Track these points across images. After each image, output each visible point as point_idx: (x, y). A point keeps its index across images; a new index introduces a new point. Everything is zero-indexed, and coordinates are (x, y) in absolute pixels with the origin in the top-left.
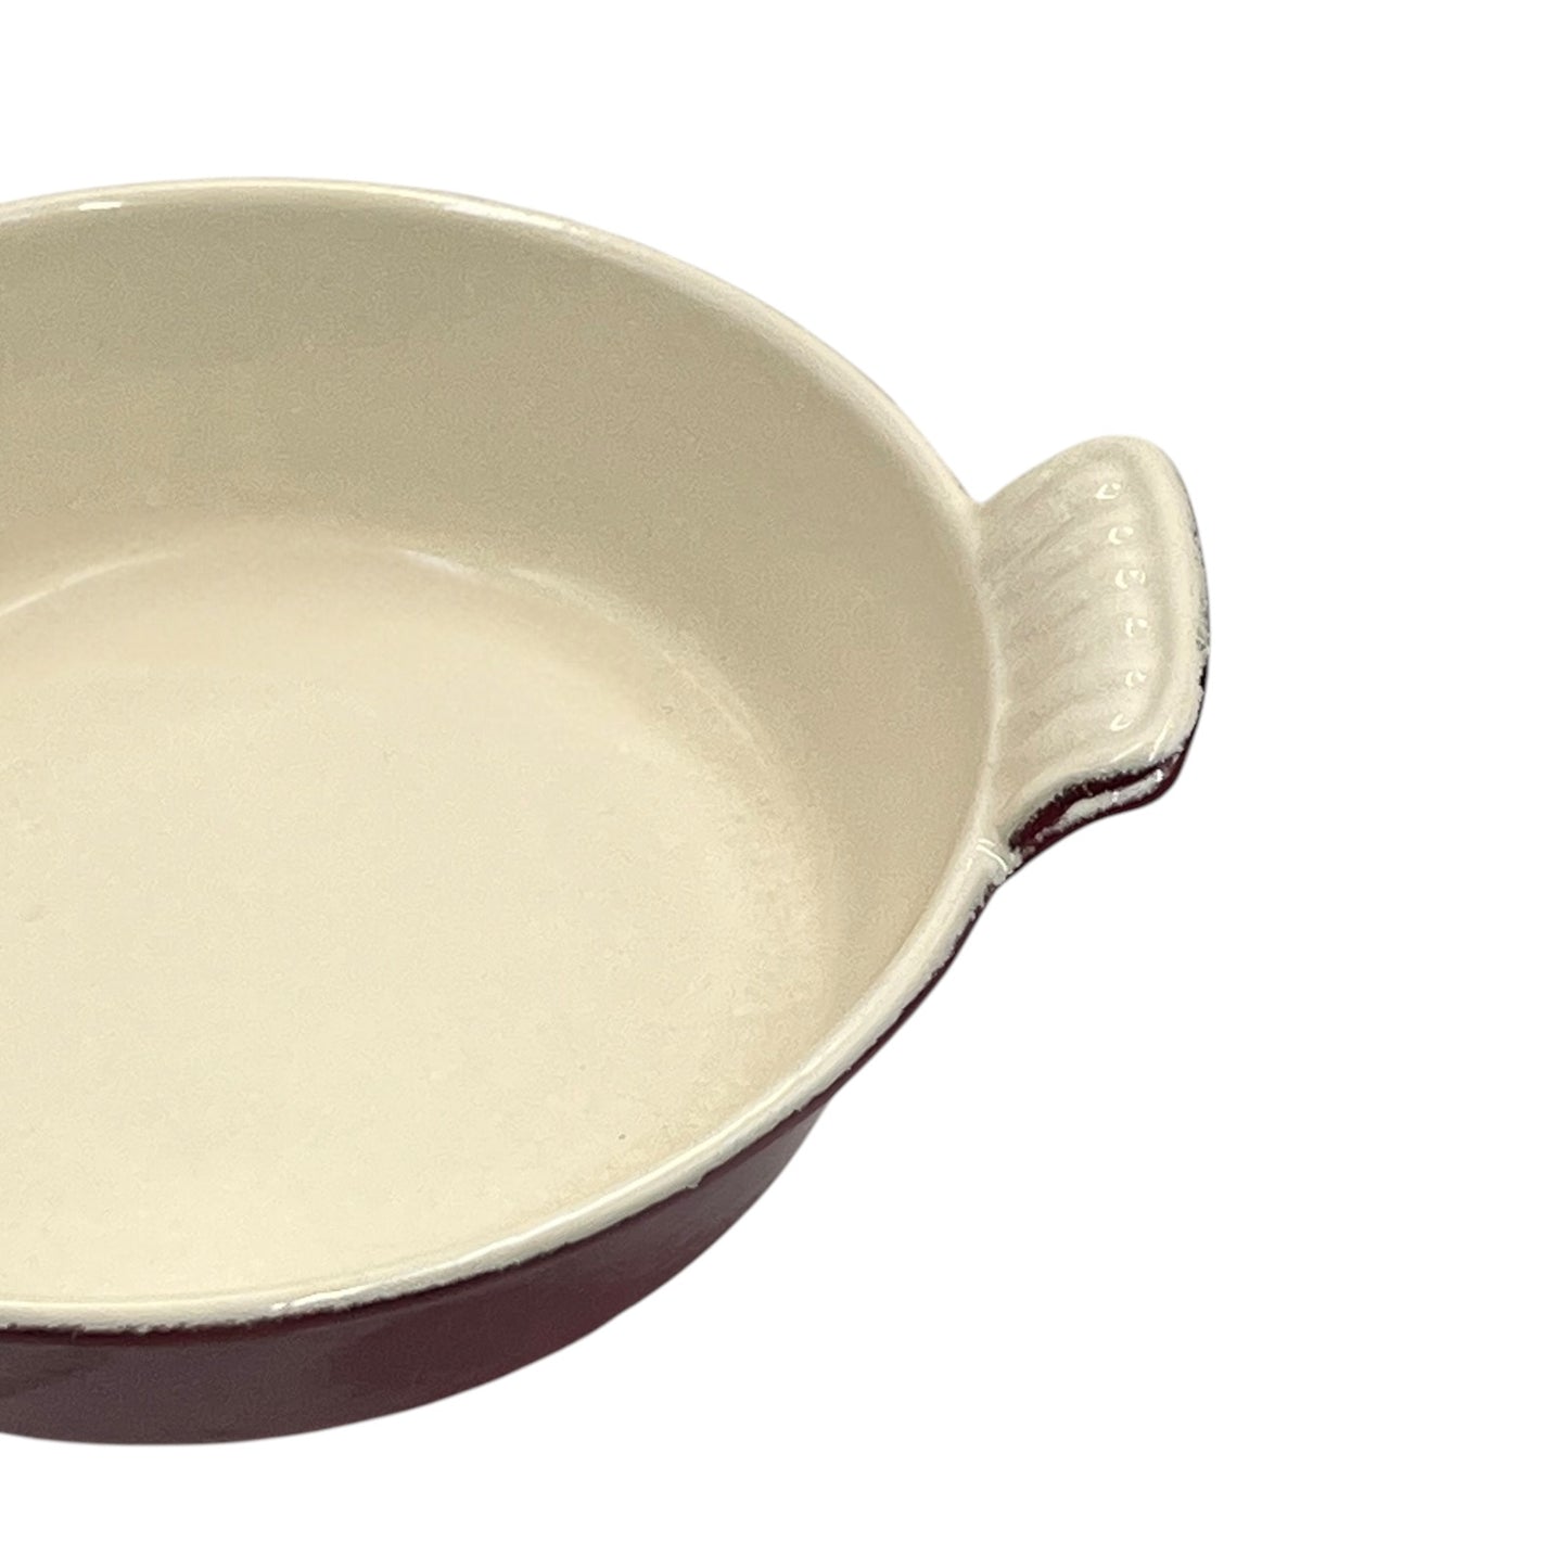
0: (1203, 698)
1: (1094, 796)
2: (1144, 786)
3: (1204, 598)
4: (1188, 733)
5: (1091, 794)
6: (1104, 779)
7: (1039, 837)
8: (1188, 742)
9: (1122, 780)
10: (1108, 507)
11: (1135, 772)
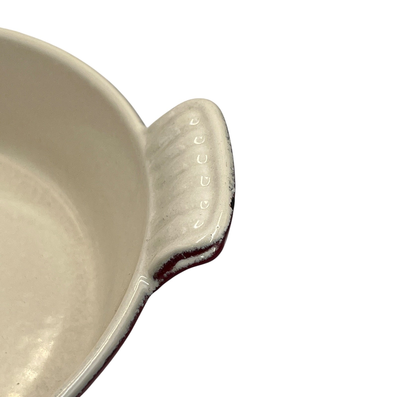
0: (232, 212)
1: (187, 258)
2: (207, 254)
3: (232, 167)
4: (225, 230)
5: (185, 258)
6: (190, 251)
7: (165, 275)
8: (226, 233)
9: (198, 252)
10: (194, 128)
11: (203, 248)
